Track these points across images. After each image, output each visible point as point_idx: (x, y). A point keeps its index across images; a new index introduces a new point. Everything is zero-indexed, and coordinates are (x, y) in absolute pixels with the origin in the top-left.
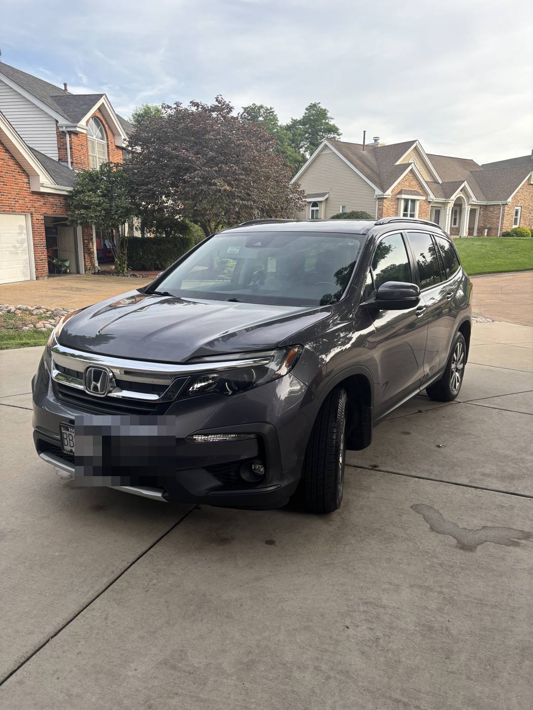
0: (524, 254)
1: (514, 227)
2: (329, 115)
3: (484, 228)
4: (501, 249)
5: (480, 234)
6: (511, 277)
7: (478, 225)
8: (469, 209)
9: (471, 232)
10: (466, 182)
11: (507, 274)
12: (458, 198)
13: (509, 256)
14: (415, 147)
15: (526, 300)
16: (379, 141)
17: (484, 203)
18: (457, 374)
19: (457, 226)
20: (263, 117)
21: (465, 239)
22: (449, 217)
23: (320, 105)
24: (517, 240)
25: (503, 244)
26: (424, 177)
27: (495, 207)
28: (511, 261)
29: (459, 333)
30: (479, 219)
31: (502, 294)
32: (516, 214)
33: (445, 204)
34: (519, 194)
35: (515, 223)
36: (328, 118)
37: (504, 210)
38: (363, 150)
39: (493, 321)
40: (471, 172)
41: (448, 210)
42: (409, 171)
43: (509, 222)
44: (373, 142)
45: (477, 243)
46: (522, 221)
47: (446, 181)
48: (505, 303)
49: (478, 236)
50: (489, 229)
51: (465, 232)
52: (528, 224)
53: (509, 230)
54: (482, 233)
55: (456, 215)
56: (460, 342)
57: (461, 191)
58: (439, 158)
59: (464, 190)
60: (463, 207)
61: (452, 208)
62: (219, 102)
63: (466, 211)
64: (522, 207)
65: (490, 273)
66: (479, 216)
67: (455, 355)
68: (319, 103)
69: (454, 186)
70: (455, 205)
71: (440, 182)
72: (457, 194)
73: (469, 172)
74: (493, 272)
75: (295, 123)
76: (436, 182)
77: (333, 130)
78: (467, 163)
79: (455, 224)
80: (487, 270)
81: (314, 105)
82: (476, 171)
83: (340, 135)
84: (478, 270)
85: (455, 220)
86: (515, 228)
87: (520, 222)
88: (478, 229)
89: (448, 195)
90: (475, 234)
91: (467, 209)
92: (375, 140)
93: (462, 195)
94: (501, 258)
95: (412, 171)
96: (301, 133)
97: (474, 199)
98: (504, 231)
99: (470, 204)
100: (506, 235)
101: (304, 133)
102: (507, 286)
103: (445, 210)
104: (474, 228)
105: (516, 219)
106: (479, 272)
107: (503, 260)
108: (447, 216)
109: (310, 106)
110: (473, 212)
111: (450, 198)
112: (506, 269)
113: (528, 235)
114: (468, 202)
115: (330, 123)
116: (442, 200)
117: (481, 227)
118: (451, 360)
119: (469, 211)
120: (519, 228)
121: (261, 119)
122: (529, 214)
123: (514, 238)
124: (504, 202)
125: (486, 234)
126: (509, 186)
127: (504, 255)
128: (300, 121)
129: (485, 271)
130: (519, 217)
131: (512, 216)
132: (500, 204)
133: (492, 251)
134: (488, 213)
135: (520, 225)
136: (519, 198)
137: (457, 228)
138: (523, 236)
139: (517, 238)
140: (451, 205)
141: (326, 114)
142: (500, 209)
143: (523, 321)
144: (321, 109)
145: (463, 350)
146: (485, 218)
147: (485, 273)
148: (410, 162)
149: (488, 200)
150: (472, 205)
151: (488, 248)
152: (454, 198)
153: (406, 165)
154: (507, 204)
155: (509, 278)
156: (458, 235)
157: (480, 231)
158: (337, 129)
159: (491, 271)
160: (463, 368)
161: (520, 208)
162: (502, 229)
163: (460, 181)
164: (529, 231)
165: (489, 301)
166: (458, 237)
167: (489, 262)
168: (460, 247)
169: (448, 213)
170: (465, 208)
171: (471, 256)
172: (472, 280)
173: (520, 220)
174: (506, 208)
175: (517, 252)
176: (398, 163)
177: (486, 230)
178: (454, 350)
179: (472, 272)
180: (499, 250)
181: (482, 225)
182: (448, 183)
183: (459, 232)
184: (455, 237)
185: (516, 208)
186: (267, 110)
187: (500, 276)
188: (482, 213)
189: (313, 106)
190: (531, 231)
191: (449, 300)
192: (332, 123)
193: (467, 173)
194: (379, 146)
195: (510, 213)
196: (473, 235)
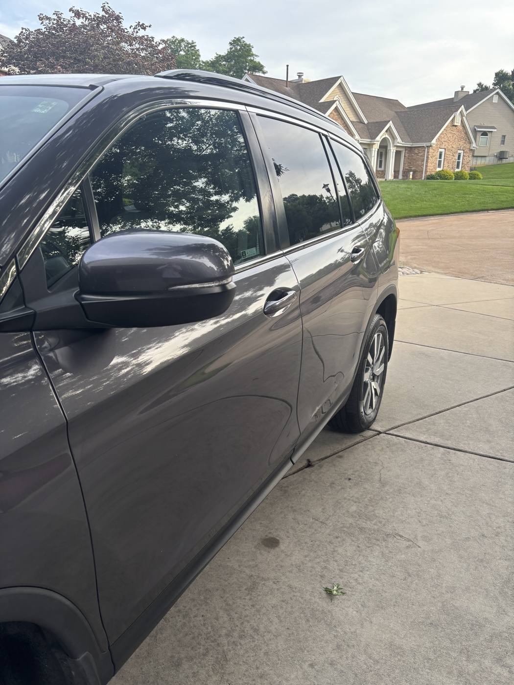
0: (449, 197)
1: (438, 169)
2: (254, 51)
3: (409, 171)
4: (426, 192)
5: (405, 177)
6: (437, 221)
7: (403, 168)
8: (395, 151)
9: (396, 175)
10: (391, 122)
11: (432, 218)
12: (384, 138)
13: (435, 199)
14: (340, 84)
15: (454, 246)
16: (303, 77)
17: (409, 145)
18: (375, 385)
19: (382, 169)
20: (185, 52)
21: (391, 181)
22: (374, 158)
23: (243, 39)
24: (441, 183)
25: (428, 187)
26: (349, 117)
27: (420, 149)
28: (436, 205)
29: (377, 317)
30: (404, 161)
31: (429, 239)
32: (440, 157)
33: (370, 145)
34: (442, 136)
35: (439, 166)
36: (253, 55)
37: (428, 152)
38: (287, 86)
39: (421, 272)
40: (396, 112)
41: (373, 152)
42: (334, 110)
43: (433, 165)
44: (297, 78)
45: (403, 186)
46: (446, 164)
47: (372, 121)
48: (433, 250)
49: (403, 179)
50: (414, 172)
51: (390, 176)
52: (451, 166)
53: (433, 173)
54: (407, 176)
55: (381, 157)
56: (380, 331)
57: (386, 131)
58: (364, 97)
59: (389, 131)
60: (388, 148)
61: (378, 150)
62: (106, 12)
63: (392, 153)
64: (445, 149)
65: (416, 216)
66: (404, 158)
67: (369, 358)
68: (243, 37)
69: (380, 126)
70: (380, 147)
71: (366, 122)
72: (383, 135)
73: (394, 112)
74: (419, 216)
75: (219, 58)
76: (361, 122)
77: (258, 67)
78: (393, 104)
79: (380, 166)
80: (413, 213)
81: (237, 39)
82: (401, 112)
83: (265, 73)
84: (403, 213)
85: (381, 162)
86: (439, 171)
87: (444, 164)
88: (404, 172)
89: (373, 136)
90: (400, 177)
91: (392, 150)
92: (299, 76)
93: (387, 136)
94: (426, 201)
95: (336, 109)
96: (225, 69)
97: (399, 140)
98: (428, 173)
99: (395, 146)
100: (430, 178)
101: (227, 70)
102: (433, 230)
103: (371, 151)
104: (399, 171)
105: (440, 162)
106: (404, 215)
107: (428, 204)
108: (373, 158)
109: (234, 41)
110: (398, 153)
111: (375, 139)
112: (431, 212)
113: (451, 179)
114: (393, 143)
115: (255, 60)
116: (367, 141)
117: (406, 169)
118: (363, 366)
119: (394, 153)
120: (443, 170)
121: (182, 53)
122: (453, 157)
123: (438, 181)
124: (428, 144)
125: (411, 177)
126: (433, 127)
127: (429, 198)
128: (224, 57)
129: (410, 214)
130: (442, 159)
131: (437, 158)
132: (425, 145)
133: (417, 194)
134: (413, 155)
135: (443, 168)
136: (443, 140)
137: (382, 171)
138: (446, 179)
139: (441, 181)
140: (376, 147)
141: (250, 50)
142: (425, 151)
143: (455, 271)
144: (245, 44)
145: (384, 343)
146: (410, 161)
147: (411, 217)
148: (335, 99)
149: (413, 141)
150: (397, 147)
151: (413, 191)
152: (379, 138)
153: (331, 103)
154: (431, 146)
155: (434, 221)
156: (384, 178)
157: (406, 174)
158: (262, 66)
159: (417, 214)
160: (384, 373)
161: (444, 150)
162: (426, 171)
163: (385, 121)
164: (452, 174)
165: (416, 247)
166: (384, 180)
167: (414, 206)
168: (386, 190)
169: (373, 155)
170: (390, 150)
171: (396, 199)
172: (399, 225)
173: (444, 163)
174: (431, 150)
175: (441, 195)
176: (322, 100)
177: (411, 173)
178: (368, 348)
179: (398, 216)
180: (424, 193)
181: (407, 168)
182: (373, 123)
183: (385, 174)
184: (381, 179)
185: (440, 150)
186: (188, 44)
187: (426, 219)
188: (407, 155)
189: (236, 41)
190: (454, 173)
191: (356, 263)
192: (257, 60)
193: (392, 113)
194: (303, 82)
195: (434, 154)
196: (398, 178)
